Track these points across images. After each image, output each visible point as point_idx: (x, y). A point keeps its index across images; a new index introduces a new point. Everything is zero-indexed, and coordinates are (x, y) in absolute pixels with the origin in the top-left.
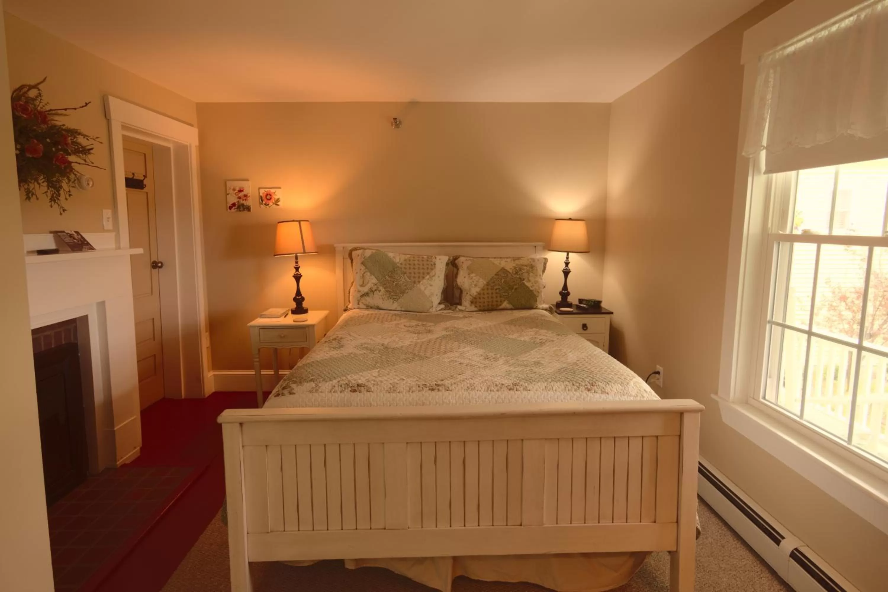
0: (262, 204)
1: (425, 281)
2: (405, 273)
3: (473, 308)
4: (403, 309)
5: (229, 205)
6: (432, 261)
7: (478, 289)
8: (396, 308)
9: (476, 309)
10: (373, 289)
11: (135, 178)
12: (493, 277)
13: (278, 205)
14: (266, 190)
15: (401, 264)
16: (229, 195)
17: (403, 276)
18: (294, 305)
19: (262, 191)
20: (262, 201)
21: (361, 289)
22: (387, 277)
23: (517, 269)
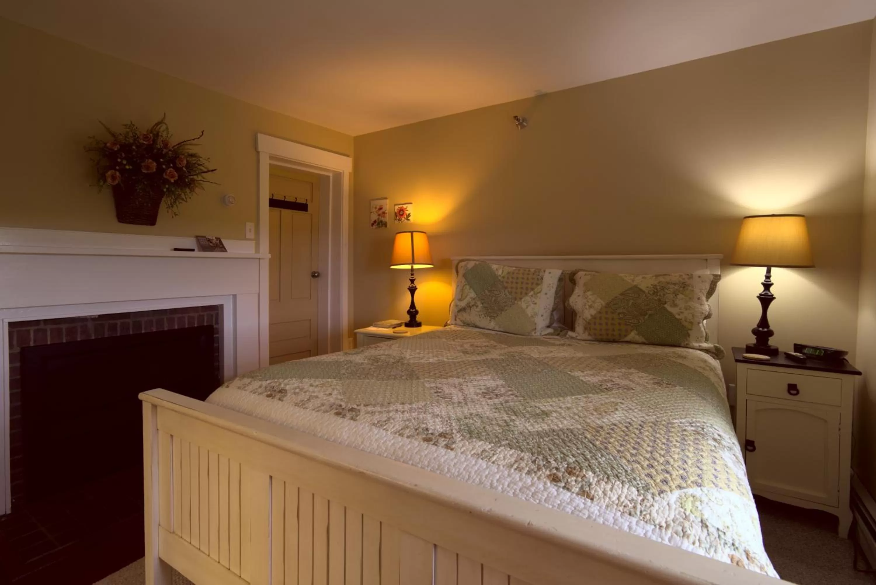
0: (396, 220)
1: (527, 298)
2: (506, 288)
3: (586, 336)
4: (502, 330)
5: (372, 222)
6: (539, 275)
7: (593, 312)
8: (494, 328)
9: (590, 338)
10: (471, 305)
11: (297, 201)
12: (616, 297)
13: (409, 220)
14: (400, 206)
15: (503, 277)
16: (372, 214)
17: (503, 291)
18: (407, 318)
19: (397, 207)
20: (396, 216)
21: (459, 303)
22: (486, 291)
23: (658, 288)
